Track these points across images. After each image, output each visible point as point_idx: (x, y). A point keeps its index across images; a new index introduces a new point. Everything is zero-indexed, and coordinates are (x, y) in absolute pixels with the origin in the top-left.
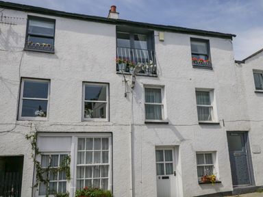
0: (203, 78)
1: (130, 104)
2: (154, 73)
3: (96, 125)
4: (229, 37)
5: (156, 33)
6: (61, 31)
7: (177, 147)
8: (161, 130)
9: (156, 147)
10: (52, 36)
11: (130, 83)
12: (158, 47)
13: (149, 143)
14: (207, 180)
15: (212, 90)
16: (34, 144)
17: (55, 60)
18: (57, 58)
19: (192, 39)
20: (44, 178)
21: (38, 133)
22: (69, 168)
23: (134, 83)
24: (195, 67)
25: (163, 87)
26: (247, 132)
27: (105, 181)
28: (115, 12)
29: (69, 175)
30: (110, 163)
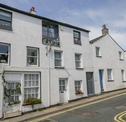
0: (78, 49)
1: (48, 59)
2: (58, 45)
3: (33, 68)
4: (88, 32)
5: (59, 26)
6: (15, 19)
7: (67, 79)
8: (61, 71)
9: (59, 79)
10: (10, 21)
11: (49, 49)
12: (60, 33)
13: (56, 77)
14: (78, 93)
15: (81, 54)
16: (3, 77)
17: (12, 34)
18: (14, 33)
19: (74, 31)
20: (8, 94)
21: (4, 71)
22: (20, 89)
23: (50, 49)
24: (75, 43)
25: (62, 51)
26: (93, 73)
27: (37, 95)
28: (34, 11)
29: (20, 92)
30: (39, 86)
